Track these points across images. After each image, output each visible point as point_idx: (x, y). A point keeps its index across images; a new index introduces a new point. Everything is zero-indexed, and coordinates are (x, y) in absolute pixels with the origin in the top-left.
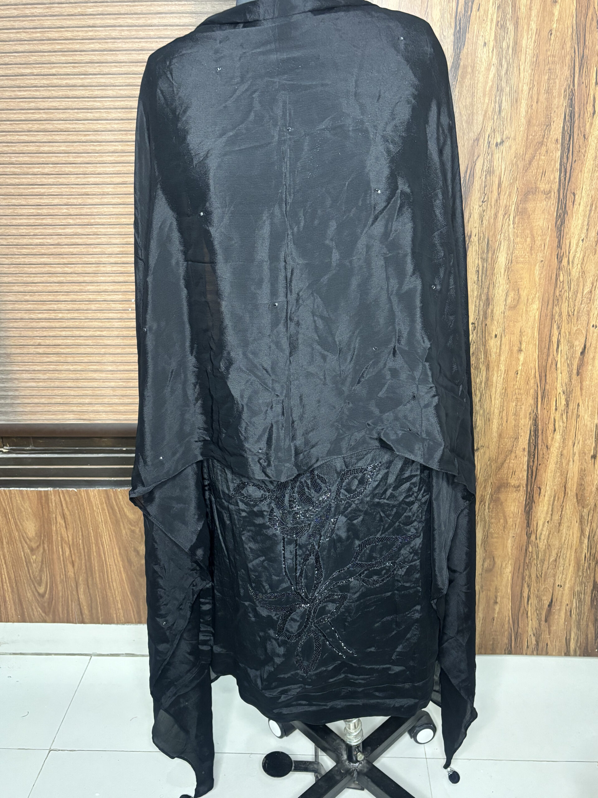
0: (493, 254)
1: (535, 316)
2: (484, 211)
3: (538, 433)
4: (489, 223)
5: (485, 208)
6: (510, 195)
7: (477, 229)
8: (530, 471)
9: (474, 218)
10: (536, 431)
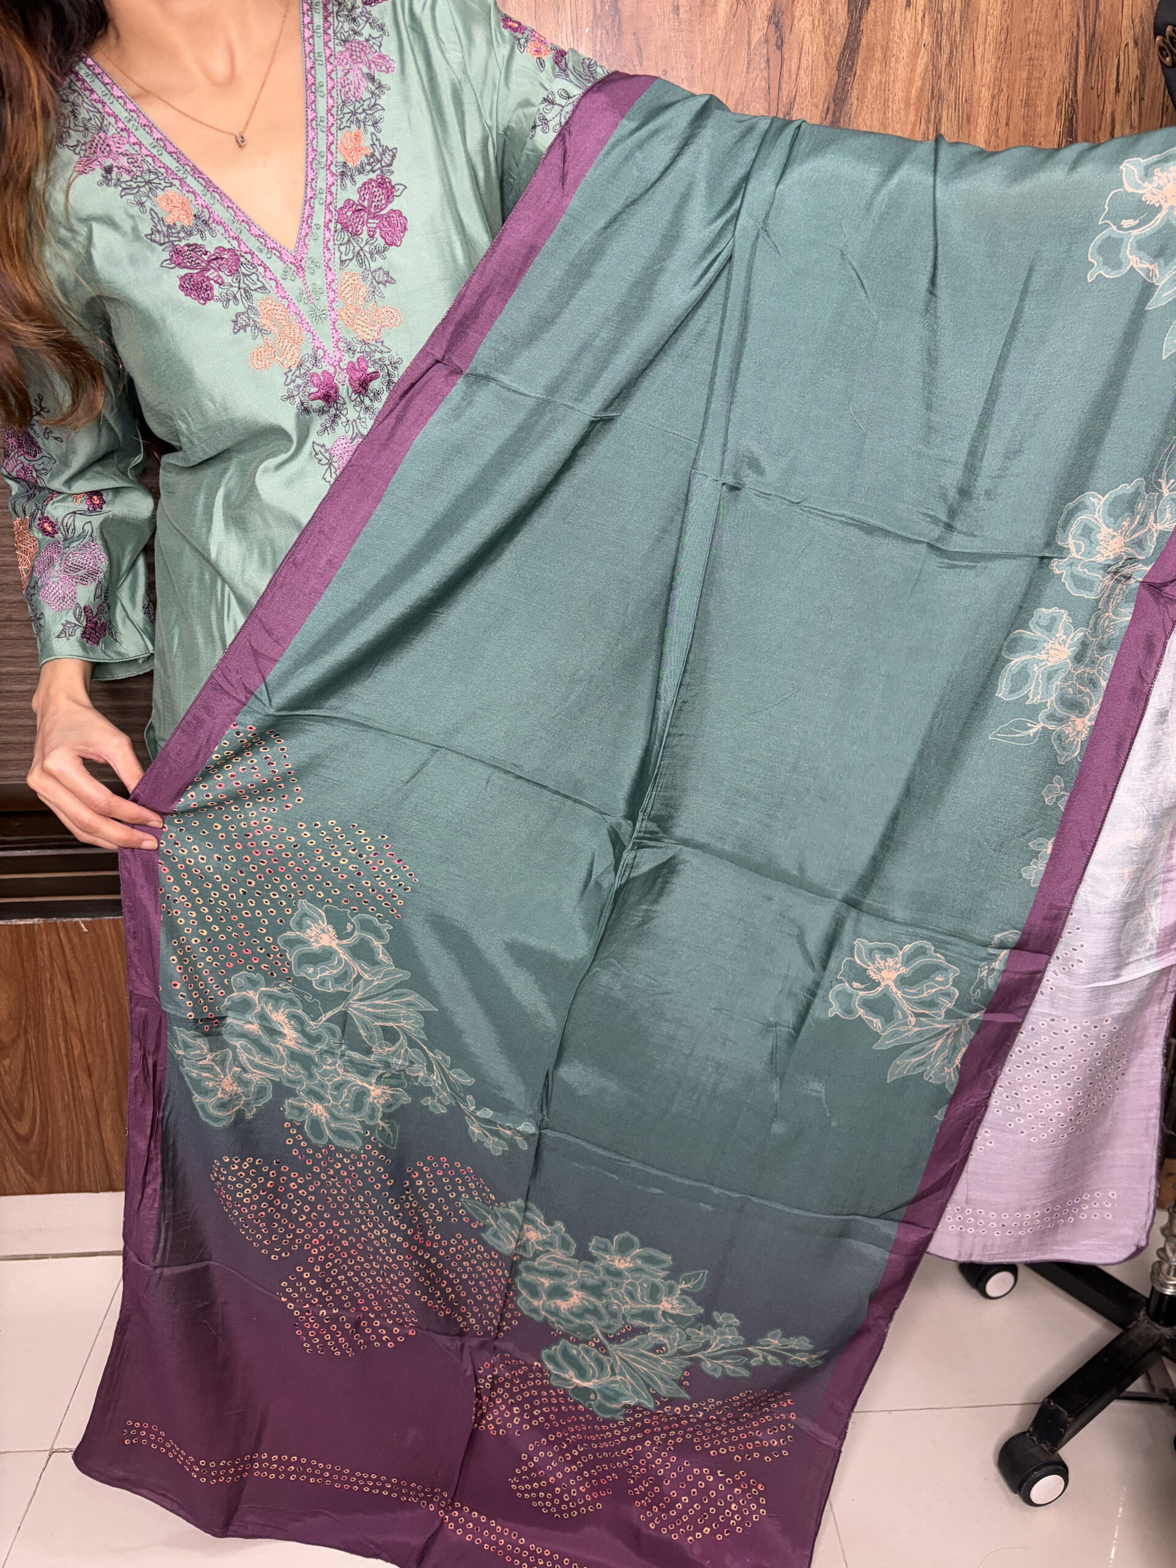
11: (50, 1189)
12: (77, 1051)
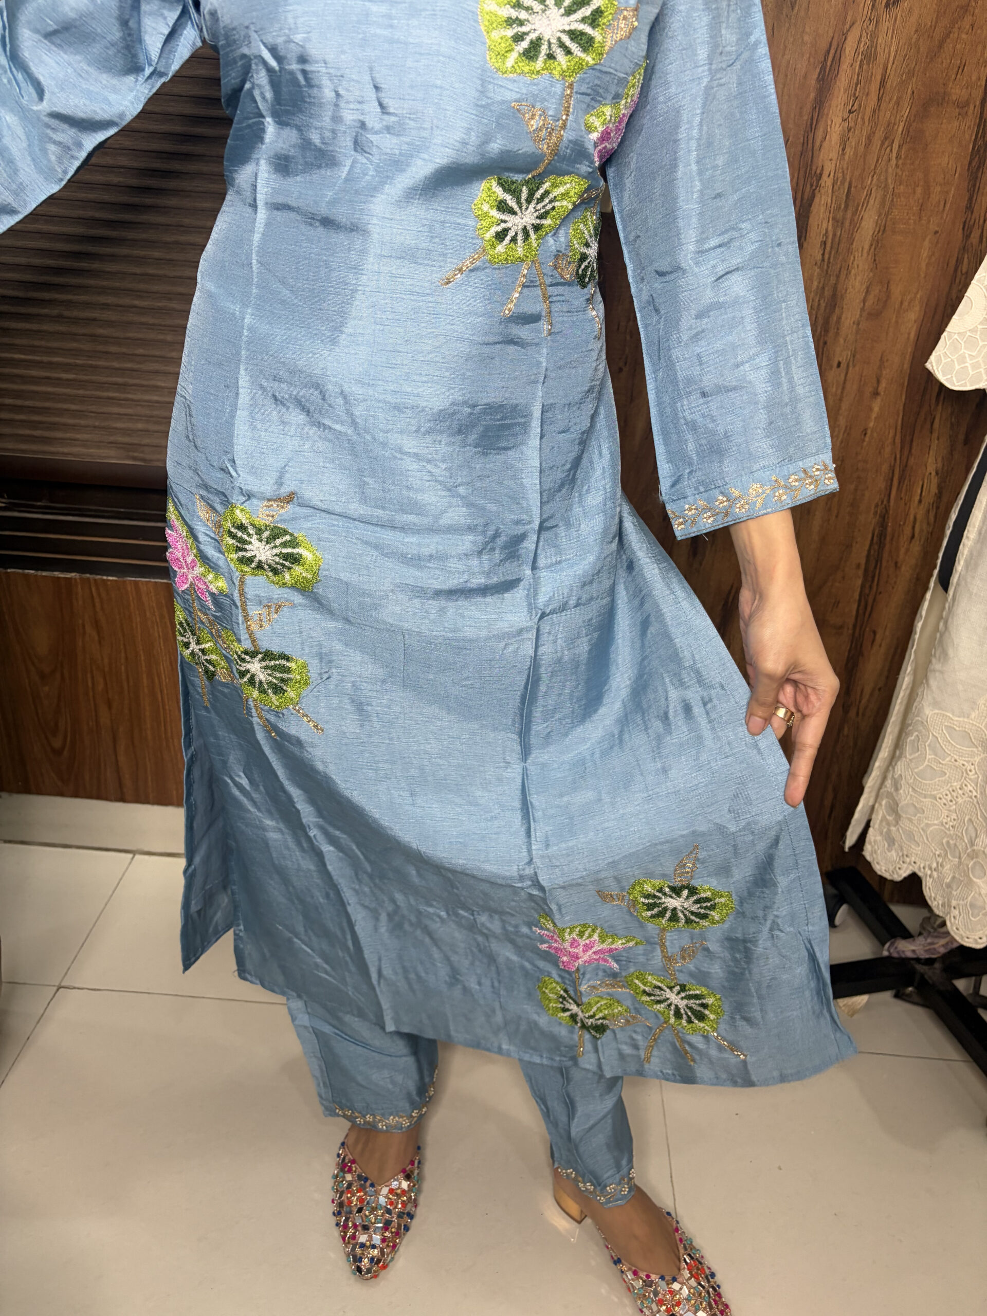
0: (854, 214)
1: (909, 334)
2: (849, 131)
3: (885, 539)
4: (856, 153)
5: (852, 124)
6: (898, 103)
7: (834, 162)
8: (863, 603)
9: (830, 140)
10: (882, 535)
11: (76, 795)
12: (100, 687)
